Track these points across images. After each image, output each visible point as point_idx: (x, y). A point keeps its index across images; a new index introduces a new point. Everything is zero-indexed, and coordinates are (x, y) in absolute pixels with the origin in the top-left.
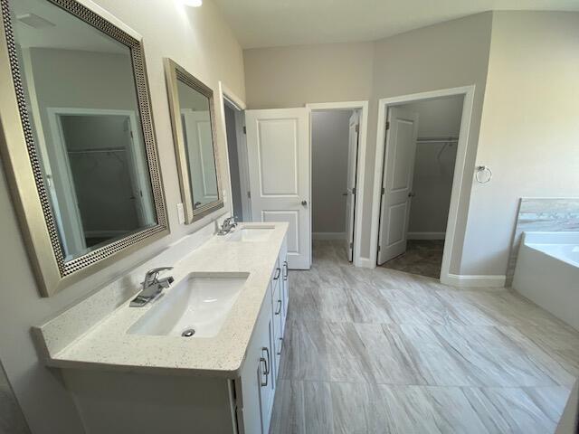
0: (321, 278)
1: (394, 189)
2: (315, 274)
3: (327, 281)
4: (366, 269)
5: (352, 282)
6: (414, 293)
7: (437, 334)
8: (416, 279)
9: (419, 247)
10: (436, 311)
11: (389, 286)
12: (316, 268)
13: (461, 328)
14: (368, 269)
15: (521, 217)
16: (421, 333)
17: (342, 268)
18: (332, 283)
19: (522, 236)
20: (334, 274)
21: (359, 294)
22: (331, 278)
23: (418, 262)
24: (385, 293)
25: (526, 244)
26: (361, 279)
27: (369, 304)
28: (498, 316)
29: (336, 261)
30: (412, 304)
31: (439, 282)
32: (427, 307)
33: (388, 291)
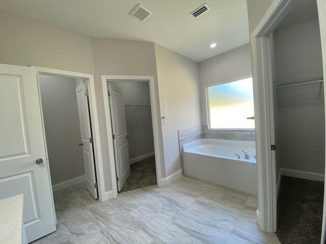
0: (73, 233)
1: (120, 135)
2: (66, 232)
3: (82, 234)
4: (112, 200)
5: (105, 218)
6: (150, 202)
7: (181, 227)
8: (146, 191)
9: (136, 168)
10: (168, 208)
11: (134, 206)
12: (64, 223)
13: (186, 213)
14: (113, 199)
15: (180, 139)
16: (173, 233)
17: (90, 210)
18: (87, 233)
19: (182, 147)
20: (86, 221)
21: (116, 228)
22: (84, 227)
23: (140, 179)
24: (134, 214)
25: (185, 151)
26: (112, 212)
27: (128, 233)
28: (192, 193)
29: (83, 206)
30: (155, 212)
31: (158, 186)
32: (163, 209)
33: (136, 211)
